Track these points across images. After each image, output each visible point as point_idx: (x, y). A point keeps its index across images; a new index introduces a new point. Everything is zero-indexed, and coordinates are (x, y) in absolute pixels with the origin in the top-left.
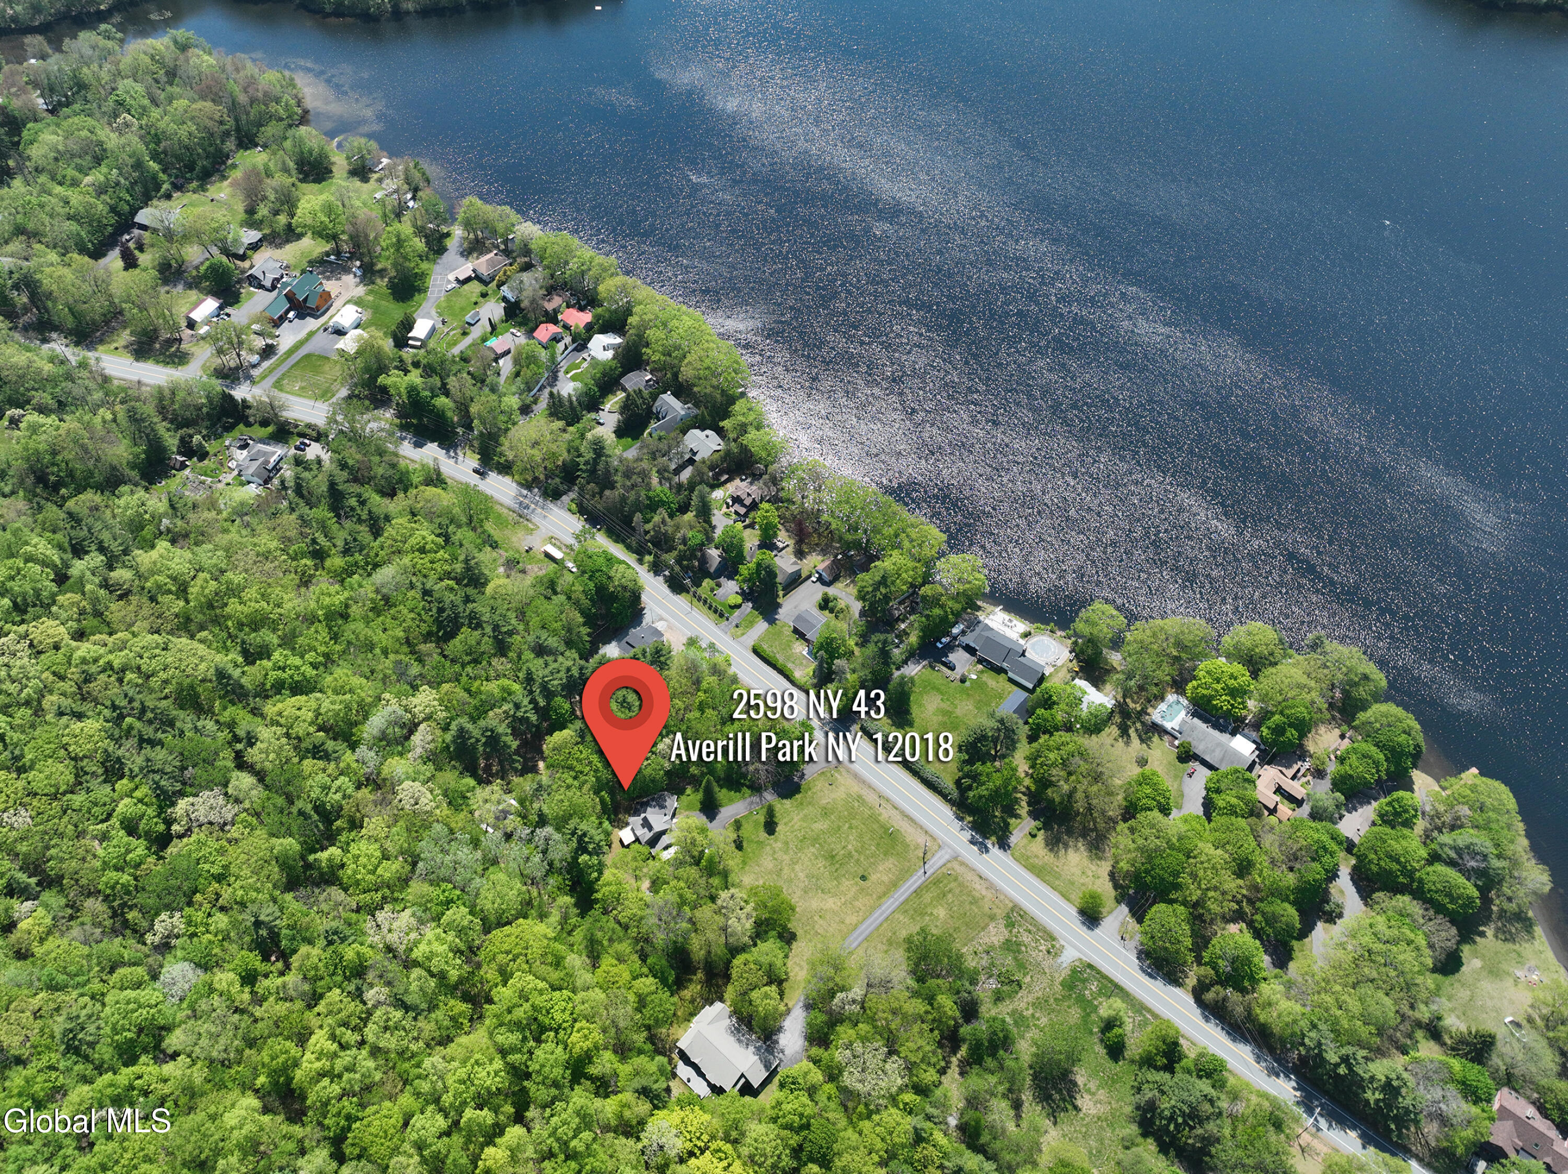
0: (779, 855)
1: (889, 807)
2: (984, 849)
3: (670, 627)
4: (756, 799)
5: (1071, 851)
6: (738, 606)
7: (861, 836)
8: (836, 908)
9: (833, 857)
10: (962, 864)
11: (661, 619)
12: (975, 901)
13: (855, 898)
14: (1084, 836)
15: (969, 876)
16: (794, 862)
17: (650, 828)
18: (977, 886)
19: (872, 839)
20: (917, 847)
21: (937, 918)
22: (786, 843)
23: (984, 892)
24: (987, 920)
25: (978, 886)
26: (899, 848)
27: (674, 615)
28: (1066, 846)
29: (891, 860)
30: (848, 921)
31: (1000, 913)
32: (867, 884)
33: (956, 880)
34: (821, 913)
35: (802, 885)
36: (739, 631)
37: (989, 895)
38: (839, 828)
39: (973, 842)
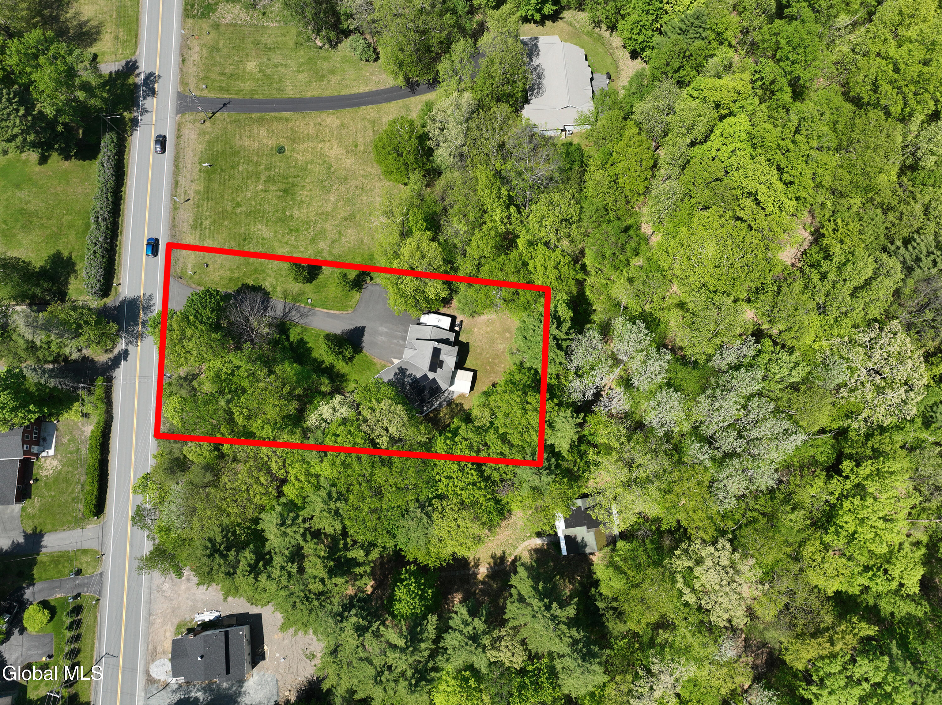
0: (332, 234)
1: (181, 191)
2: (150, 79)
3: (153, 655)
4: (294, 316)
5: (84, 18)
6: (45, 604)
7: (239, 189)
8: (335, 143)
9: (285, 191)
10: (183, 82)
11: (150, 680)
12: (214, 49)
13: (308, 138)
14: (56, 19)
15: (192, 70)
16: (325, 216)
17: (436, 352)
18: (196, 57)
19: (232, 177)
20: (202, 134)
21: (260, 65)
22: (313, 240)
23: (197, 49)
24: (223, 28)
25: (195, 55)
26: (219, 147)
27: (130, 669)
28: (81, 25)
29: (238, 143)
30: (337, 123)
31: (205, 25)
32: (282, 142)
33: (207, 78)
34: (352, 150)
35: (342, 188)
36: (84, 562)
37: (195, 45)
38: (248, 215)
39: (152, 92)
